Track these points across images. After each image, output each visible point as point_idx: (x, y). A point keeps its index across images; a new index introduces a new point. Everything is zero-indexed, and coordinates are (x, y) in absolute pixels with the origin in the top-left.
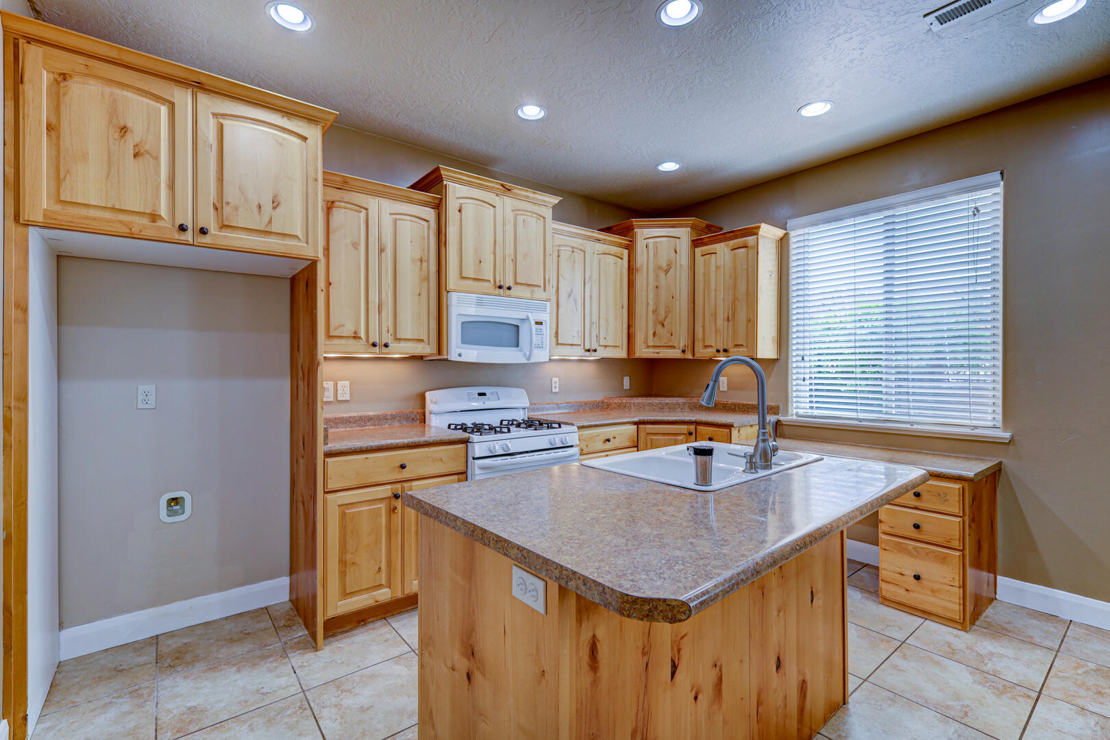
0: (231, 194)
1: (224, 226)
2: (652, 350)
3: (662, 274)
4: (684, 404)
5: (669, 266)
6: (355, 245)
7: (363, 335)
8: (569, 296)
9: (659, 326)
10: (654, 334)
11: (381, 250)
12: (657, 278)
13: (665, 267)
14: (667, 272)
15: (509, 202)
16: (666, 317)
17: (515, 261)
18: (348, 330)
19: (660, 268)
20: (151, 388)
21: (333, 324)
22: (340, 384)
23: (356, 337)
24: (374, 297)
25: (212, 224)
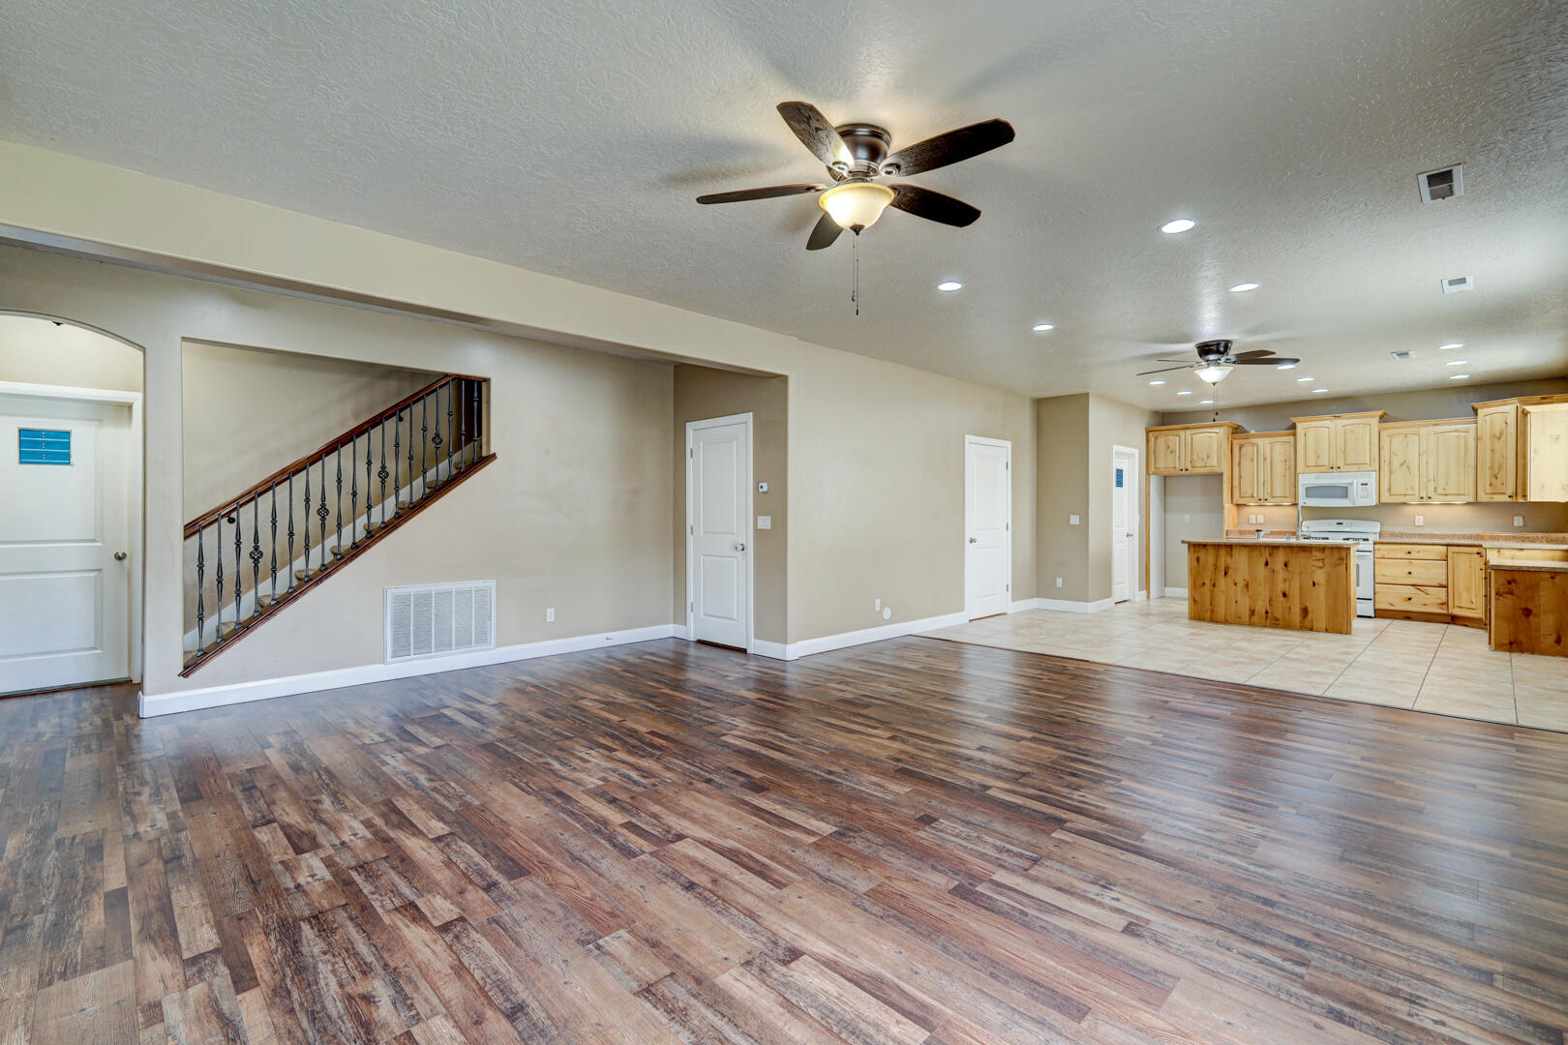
0: (1195, 458)
1: (1193, 467)
2: (1489, 496)
3: (1496, 440)
4: (1542, 538)
5: (1501, 434)
6: (1252, 460)
7: (1255, 495)
8: (1402, 465)
9: (1494, 479)
10: (1491, 485)
11: (1265, 459)
12: (1493, 444)
13: (1498, 435)
14: (1499, 438)
15: (1340, 422)
16: (1499, 471)
17: (1344, 453)
18: (1249, 494)
19: (1494, 436)
20: (1188, 516)
21: (1242, 491)
22: (1259, 516)
23: (1253, 497)
24: (1261, 479)
25: (1189, 466)
